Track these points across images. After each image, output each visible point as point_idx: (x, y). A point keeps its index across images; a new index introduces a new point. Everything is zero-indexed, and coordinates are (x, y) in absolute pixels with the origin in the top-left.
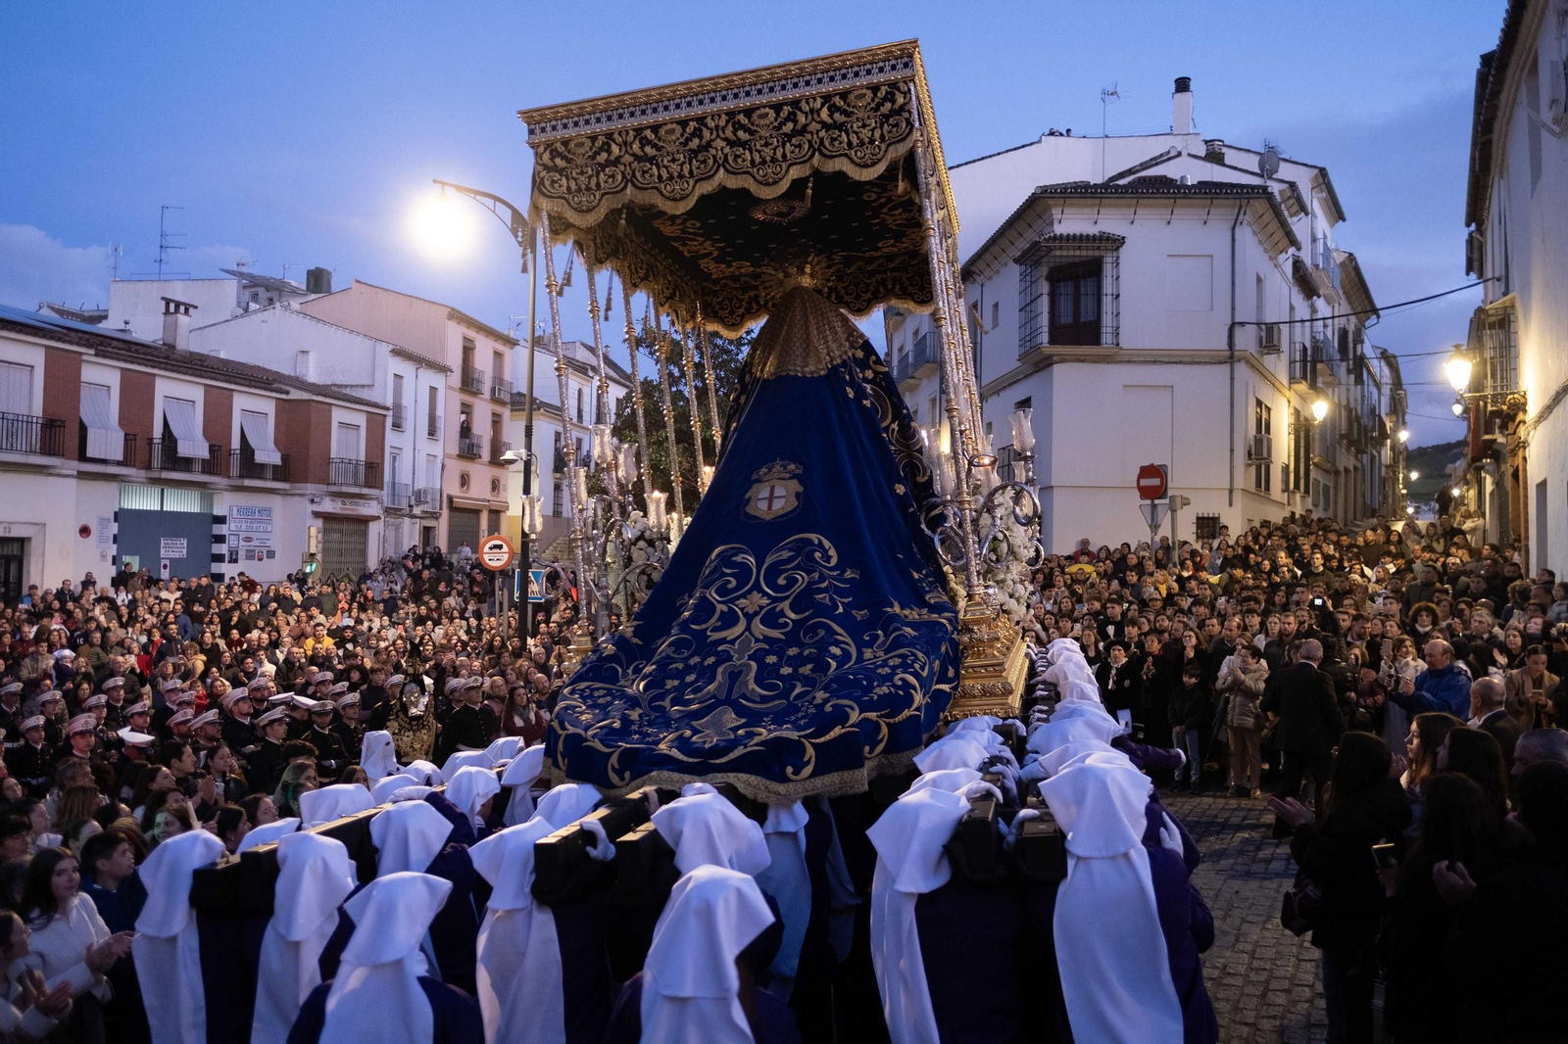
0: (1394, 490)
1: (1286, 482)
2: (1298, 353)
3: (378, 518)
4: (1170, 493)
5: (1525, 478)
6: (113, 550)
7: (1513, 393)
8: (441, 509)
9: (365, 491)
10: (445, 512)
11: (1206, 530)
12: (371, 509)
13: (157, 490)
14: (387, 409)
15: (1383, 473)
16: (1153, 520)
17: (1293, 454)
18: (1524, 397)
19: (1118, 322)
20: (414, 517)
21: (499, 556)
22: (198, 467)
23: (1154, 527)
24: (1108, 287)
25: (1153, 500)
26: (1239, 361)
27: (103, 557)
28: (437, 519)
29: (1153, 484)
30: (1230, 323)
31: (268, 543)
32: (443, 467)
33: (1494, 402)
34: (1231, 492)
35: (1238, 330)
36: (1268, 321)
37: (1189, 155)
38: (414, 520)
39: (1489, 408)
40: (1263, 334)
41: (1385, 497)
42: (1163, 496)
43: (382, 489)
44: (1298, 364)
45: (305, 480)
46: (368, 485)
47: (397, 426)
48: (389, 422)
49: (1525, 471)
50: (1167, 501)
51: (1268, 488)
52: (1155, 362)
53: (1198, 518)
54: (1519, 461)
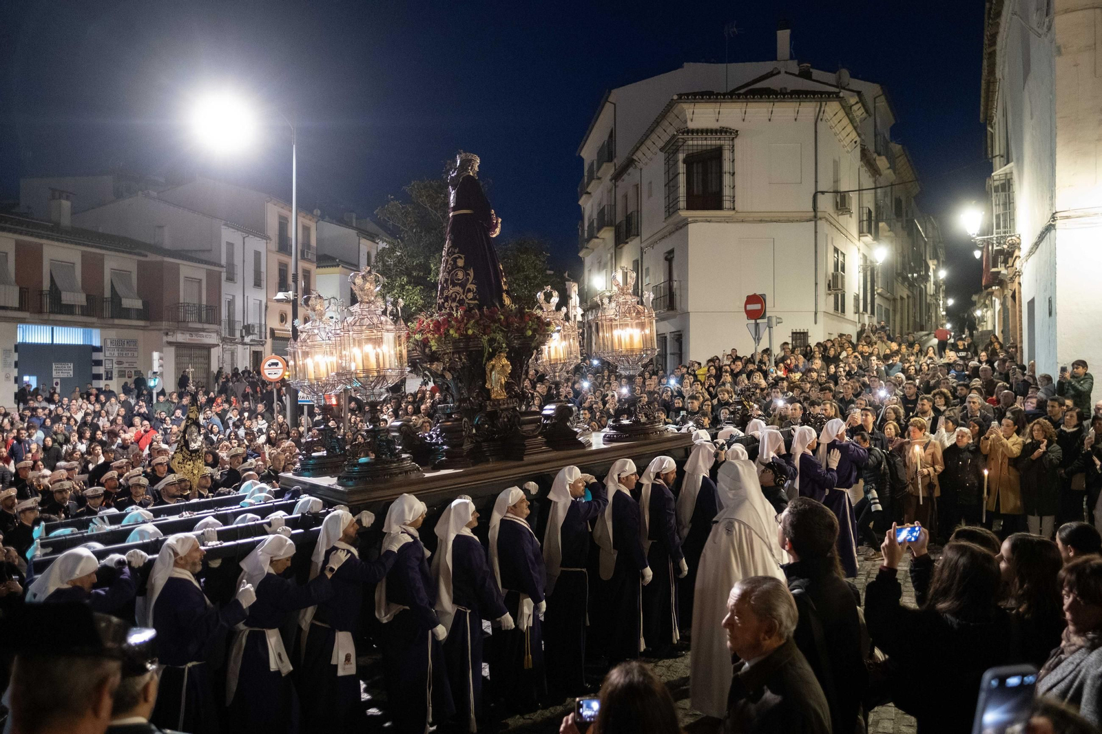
0: (936, 312)
1: (857, 307)
2: (865, 215)
3: (218, 345)
4: (768, 314)
5: (1020, 298)
6: (15, 373)
7: (1011, 236)
8: (266, 338)
9: (206, 326)
10: (269, 341)
11: (798, 341)
12: (212, 339)
13: (48, 328)
14: (222, 267)
15: (928, 301)
16: (756, 334)
17: (862, 286)
18: (1019, 238)
19: (734, 192)
20: (246, 344)
21: (276, 371)
22: (78, 311)
23: (757, 339)
24: (727, 166)
25: (756, 320)
26: (820, 219)
27: (7, 378)
28: (263, 345)
29: (756, 308)
30: (814, 192)
31: (135, 365)
32: (266, 307)
33: (999, 244)
34: (816, 313)
35: (820, 196)
36: (842, 190)
37: (786, 72)
38: (246, 347)
39: (995, 248)
40: (839, 200)
41: (930, 317)
42: (763, 317)
43: (220, 324)
44: (865, 223)
45: (161, 319)
46: (208, 322)
47: (231, 279)
48: (224, 276)
49: (1020, 293)
50: (766, 320)
51: (843, 311)
52: (761, 221)
53: (793, 333)
54: (1016, 286)
